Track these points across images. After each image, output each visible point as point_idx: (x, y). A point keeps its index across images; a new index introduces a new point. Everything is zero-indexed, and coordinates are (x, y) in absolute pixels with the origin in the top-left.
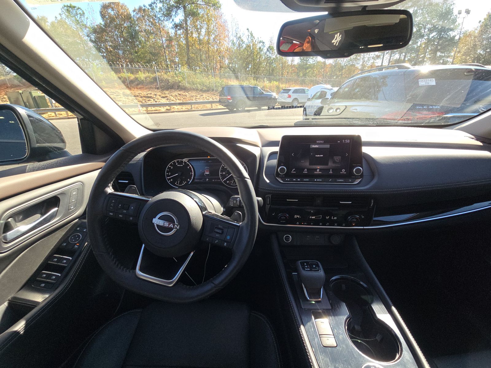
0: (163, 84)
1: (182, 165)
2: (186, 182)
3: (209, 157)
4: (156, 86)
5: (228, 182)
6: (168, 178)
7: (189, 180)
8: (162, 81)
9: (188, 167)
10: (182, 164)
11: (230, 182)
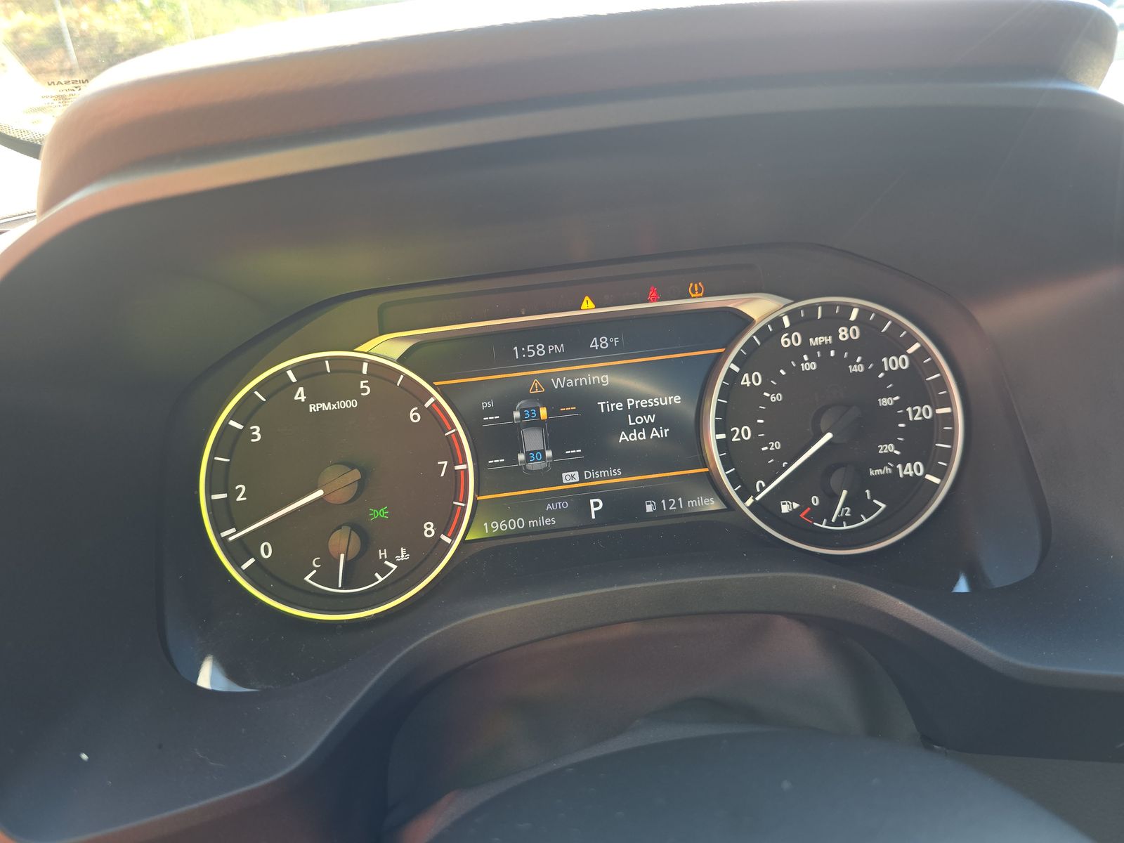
0: (90, 53)
1: (353, 404)
2: (403, 555)
3: (588, 306)
4: (62, 62)
5: (785, 509)
6: (231, 534)
7: (429, 529)
8: (83, 40)
9: (414, 416)
10: (355, 393)
11: (805, 503)
